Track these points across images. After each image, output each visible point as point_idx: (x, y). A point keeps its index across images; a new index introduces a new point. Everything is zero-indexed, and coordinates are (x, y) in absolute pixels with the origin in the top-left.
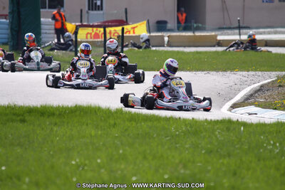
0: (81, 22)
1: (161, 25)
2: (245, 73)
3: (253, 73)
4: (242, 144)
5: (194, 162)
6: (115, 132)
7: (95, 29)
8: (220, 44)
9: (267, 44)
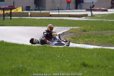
1: (28, 8)
3: (61, 27)
8: (51, 16)
9: (70, 16)
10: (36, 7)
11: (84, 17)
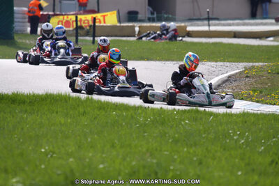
0: (54, 11)
1: (132, 16)
2: (213, 64)
3: (222, 63)
4: (209, 134)
5: (161, 151)
6: (84, 120)
7: (66, 17)
8: (189, 34)
9: (236, 35)
10: (152, 13)
11: (272, 39)
